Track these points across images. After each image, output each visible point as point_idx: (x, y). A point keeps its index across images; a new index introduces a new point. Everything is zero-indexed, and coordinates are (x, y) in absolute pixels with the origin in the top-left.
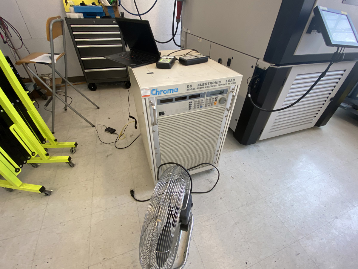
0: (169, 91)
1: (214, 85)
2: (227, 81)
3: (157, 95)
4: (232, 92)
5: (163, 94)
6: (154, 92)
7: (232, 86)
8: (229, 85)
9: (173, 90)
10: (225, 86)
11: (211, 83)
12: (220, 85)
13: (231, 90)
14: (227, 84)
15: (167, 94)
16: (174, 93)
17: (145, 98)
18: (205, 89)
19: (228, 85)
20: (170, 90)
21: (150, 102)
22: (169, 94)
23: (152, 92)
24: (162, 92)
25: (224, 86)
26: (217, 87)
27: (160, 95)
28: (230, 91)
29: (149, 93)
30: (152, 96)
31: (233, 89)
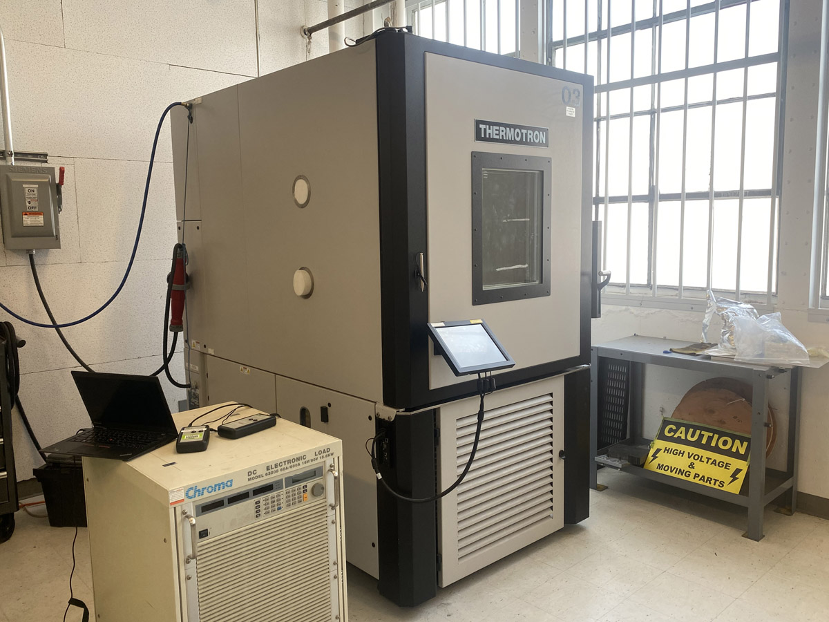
0: (217, 488)
1: (295, 464)
2: (317, 453)
3: (197, 498)
4: (331, 471)
5: (206, 494)
6: (191, 493)
7: (329, 461)
8: (322, 460)
9: (224, 485)
10: (316, 462)
11: (289, 461)
12: (305, 463)
13: (328, 467)
14: (319, 458)
15: (213, 493)
16: (226, 489)
17: (174, 506)
18: (280, 473)
19: (319, 460)
20: (219, 485)
21: (184, 513)
22: (217, 492)
23: (187, 494)
24: (205, 491)
25: (314, 463)
26: (302, 466)
27: (201, 497)
28: (327, 470)
29: (182, 496)
30: (187, 500)
31: (331, 466)
